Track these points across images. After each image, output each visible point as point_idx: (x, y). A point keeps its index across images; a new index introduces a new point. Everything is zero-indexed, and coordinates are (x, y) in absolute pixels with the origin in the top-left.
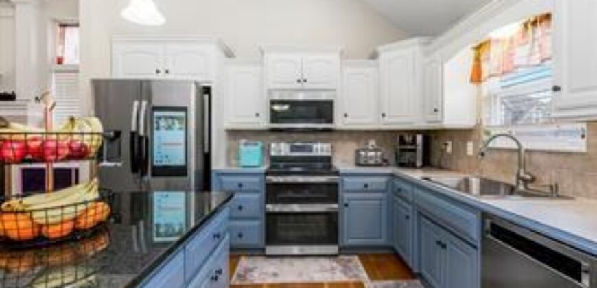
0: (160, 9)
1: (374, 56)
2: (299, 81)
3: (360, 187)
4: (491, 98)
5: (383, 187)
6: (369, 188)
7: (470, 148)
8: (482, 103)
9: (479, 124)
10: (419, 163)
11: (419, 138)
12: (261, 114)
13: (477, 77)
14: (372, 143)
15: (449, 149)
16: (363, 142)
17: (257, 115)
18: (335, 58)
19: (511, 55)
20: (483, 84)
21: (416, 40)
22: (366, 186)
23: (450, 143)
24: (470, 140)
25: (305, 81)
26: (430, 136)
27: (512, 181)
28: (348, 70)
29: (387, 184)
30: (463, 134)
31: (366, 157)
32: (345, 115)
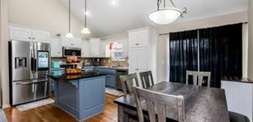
1: (88, 39)
2: (71, 44)
3: (88, 70)
4: (113, 52)
7: (109, 61)
8: (111, 53)
9: (111, 57)
10: (99, 65)
11: (98, 60)
15: (104, 62)
16: (84, 60)
17: (59, 53)
18: (80, 39)
20: (112, 50)
23: (105, 60)
25: (73, 45)
26: (101, 59)
27: (117, 66)
28: (83, 43)
30: (108, 59)
31: (87, 64)
32: (83, 54)
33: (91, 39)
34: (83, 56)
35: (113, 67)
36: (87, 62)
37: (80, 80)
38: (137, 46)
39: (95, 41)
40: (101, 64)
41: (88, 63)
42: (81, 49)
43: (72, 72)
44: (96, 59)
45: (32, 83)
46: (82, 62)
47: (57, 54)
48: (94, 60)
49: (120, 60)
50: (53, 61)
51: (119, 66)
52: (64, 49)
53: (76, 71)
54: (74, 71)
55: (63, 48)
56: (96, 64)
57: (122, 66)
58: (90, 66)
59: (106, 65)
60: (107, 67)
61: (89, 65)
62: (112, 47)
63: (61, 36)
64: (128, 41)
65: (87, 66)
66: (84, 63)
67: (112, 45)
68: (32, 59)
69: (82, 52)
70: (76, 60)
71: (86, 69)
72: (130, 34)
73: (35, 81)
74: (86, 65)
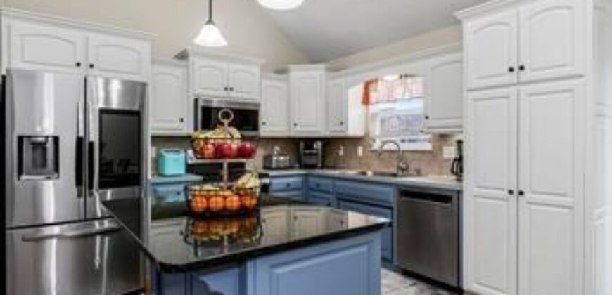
0: (223, 34)
1: (282, 71)
2: (226, 89)
3: (283, 187)
4: (375, 116)
5: (300, 185)
6: (292, 186)
7: (360, 151)
8: (369, 119)
9: (367, 135)
10: (320, 165)
11: (318, 145)
12: (185, 120)
13: (366, 100)
14: (277, 148)
15: (341, 153)
16: (269, 148)
17: (182, 120)
18: (256, 70)
19: (392, 91)
20: (371, 107)
21: (322, 66)
22: (288, 185)
23: (342, 148)
24: (360, 145)
25: (231, 89)
26: (329, 143)
27: (394, 170)
28: (265, 83)
29: (303, 182)
30: (356, 141)
31: (278, 161)
32: (264, 123)
33: (292, 67)
34: (264, 131)
35: (375, 174)
36: (280, 155)
37: (250, 265)
38: (513, 77)
39: (308, 77)
40: (327, 163)
41: (282, 158)
42: (258, 105)
43: (217, 203)
44: (309, 142)
45: (93, 235)
46: (260, 153)
47: (177, 124)
48: (302, 145)
49: (405, 147)
50: (163, 151)
51: (404, 170)
52: (201, 104)
53: (234, 202)
54: (225, 198)
55: (196, 101)
56: (312, 161)
57: (419, 173)
58: (291, 168)
59: (349, 168)
60: (351, 173)
61: (287, 164)
62: (373, 96)
63: (191, 58)
64: (461, 61)
65: (278, 169)
66: (268, 158)
67: (372, 87)
68: (80, 141)
69: (263, 117)
70: (235, 145)
71: (275, 181)
72: (469, 26)
73: (101, 224)
74: (274, 165)
